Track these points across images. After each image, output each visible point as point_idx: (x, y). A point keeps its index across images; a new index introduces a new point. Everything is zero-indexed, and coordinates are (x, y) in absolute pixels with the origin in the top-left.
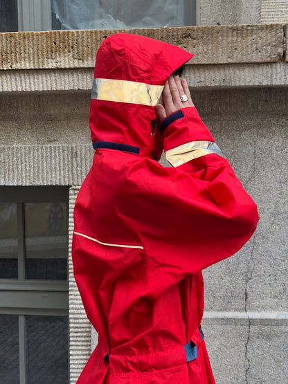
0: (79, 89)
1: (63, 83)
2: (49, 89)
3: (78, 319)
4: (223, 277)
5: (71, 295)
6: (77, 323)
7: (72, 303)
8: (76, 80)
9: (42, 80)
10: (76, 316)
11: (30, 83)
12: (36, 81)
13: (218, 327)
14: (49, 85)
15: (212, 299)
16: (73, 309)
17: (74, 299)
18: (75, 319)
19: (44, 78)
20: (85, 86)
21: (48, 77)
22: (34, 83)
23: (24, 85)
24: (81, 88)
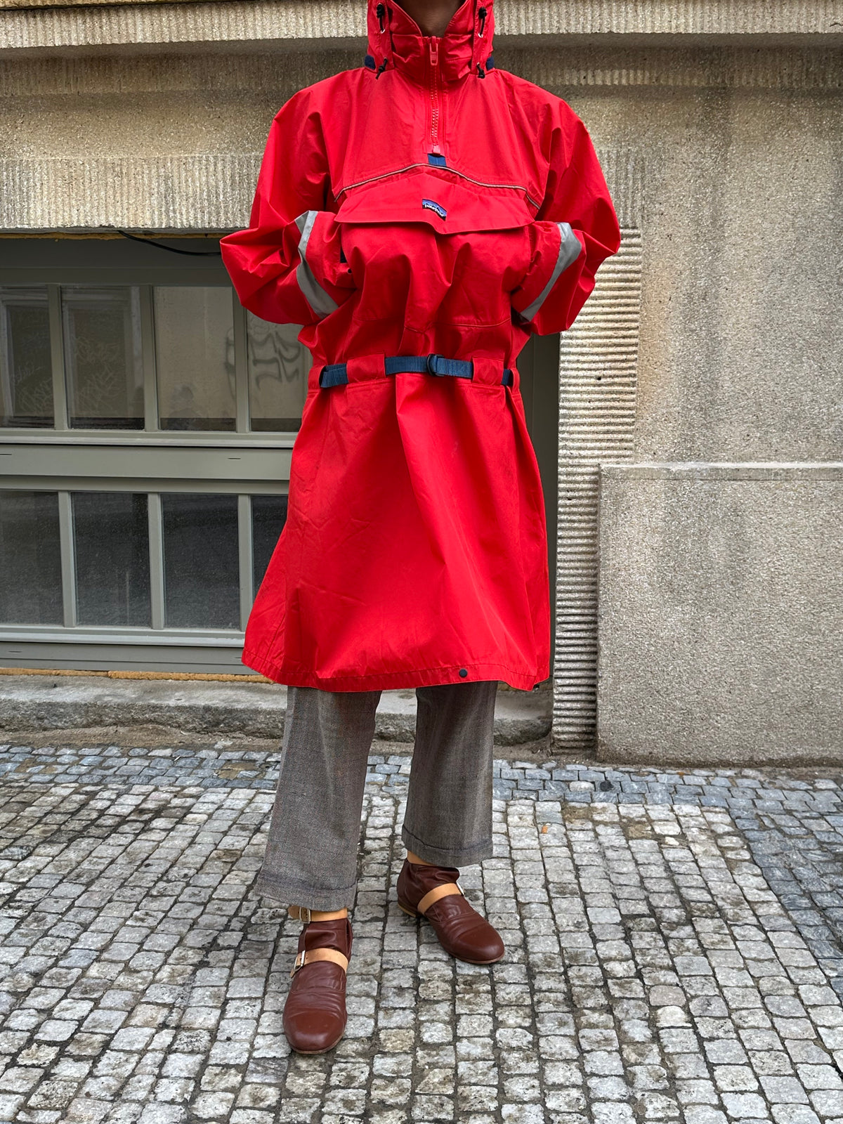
0: (611, 32)
1: (581, 19)
2: (555, 31)
3: (574, 474)
4: (836, 400)
5: (563, 432)
6: (571, 482)
7: (565, 447)
8: (605, 14)
9: (543, 13)
10: (570, 469)
11: (518, 20)
12: (531, 14)
13: (827, 484)
14: (555, 23)
15: (814, 440)
16: (565, 457)
17: (567, 440)
18: (568, 474)
19: (546, 10)
20: (623, 26)
21: (555, 8)
22: (527, 19)
23: (506, 22)
24: (615, 30)
